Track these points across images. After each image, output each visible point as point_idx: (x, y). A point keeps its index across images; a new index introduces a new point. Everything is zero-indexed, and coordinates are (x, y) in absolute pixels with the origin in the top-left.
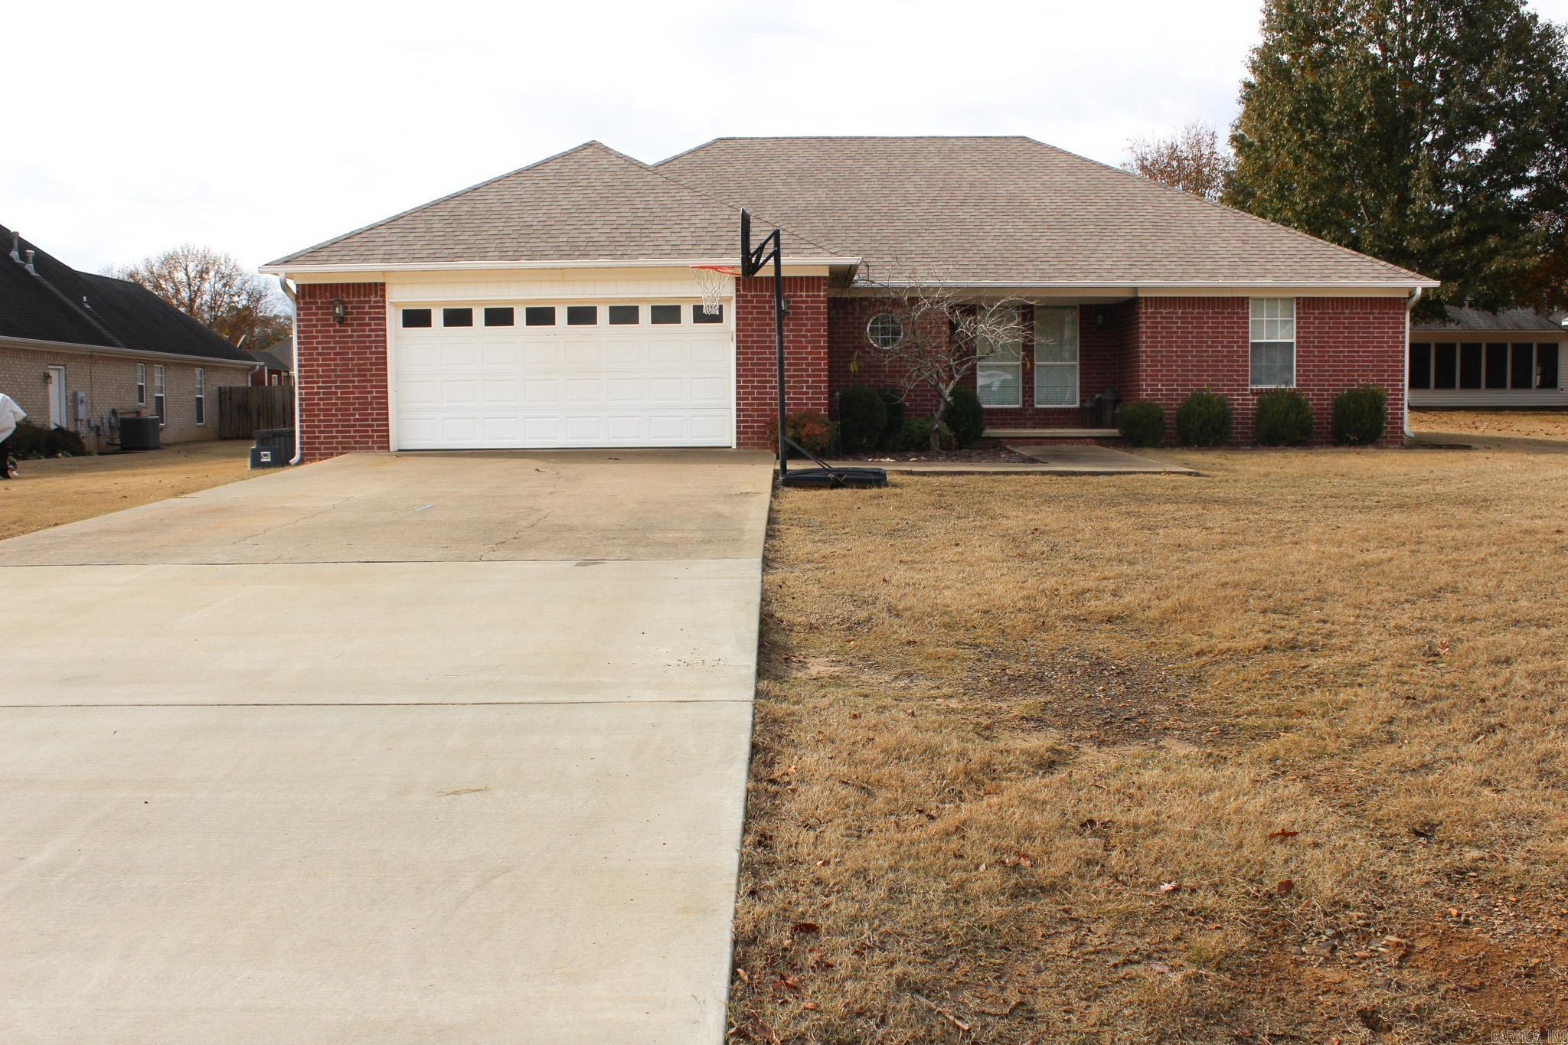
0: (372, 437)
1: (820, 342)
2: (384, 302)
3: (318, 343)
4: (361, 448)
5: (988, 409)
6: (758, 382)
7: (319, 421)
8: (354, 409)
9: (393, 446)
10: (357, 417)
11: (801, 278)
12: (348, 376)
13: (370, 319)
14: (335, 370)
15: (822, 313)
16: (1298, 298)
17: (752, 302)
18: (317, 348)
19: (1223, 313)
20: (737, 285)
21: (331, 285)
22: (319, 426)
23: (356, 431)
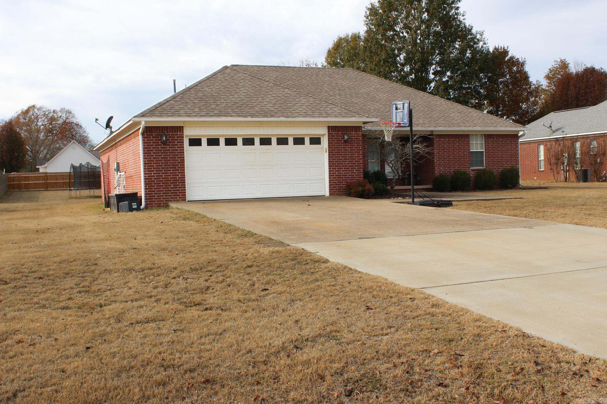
0: (179, 195)
1: (360, 152)
2: (183, 135)
3: (153, 153)
4: (174, 201)
6: (338, 168)
7: (155, 189)
8: (171, 183)
9: (188, 198)
10: (172, 186)
11: (353, 126)
12: (168, 168)
13: (178, 142)
14: (162, 166)
15: (360, 141)
16: (485, 135)
17: (334, 136)
18: (153, 156)
20: (328, 129)
21: (159, 127)
22: (155, 191)
23: (171, 193)
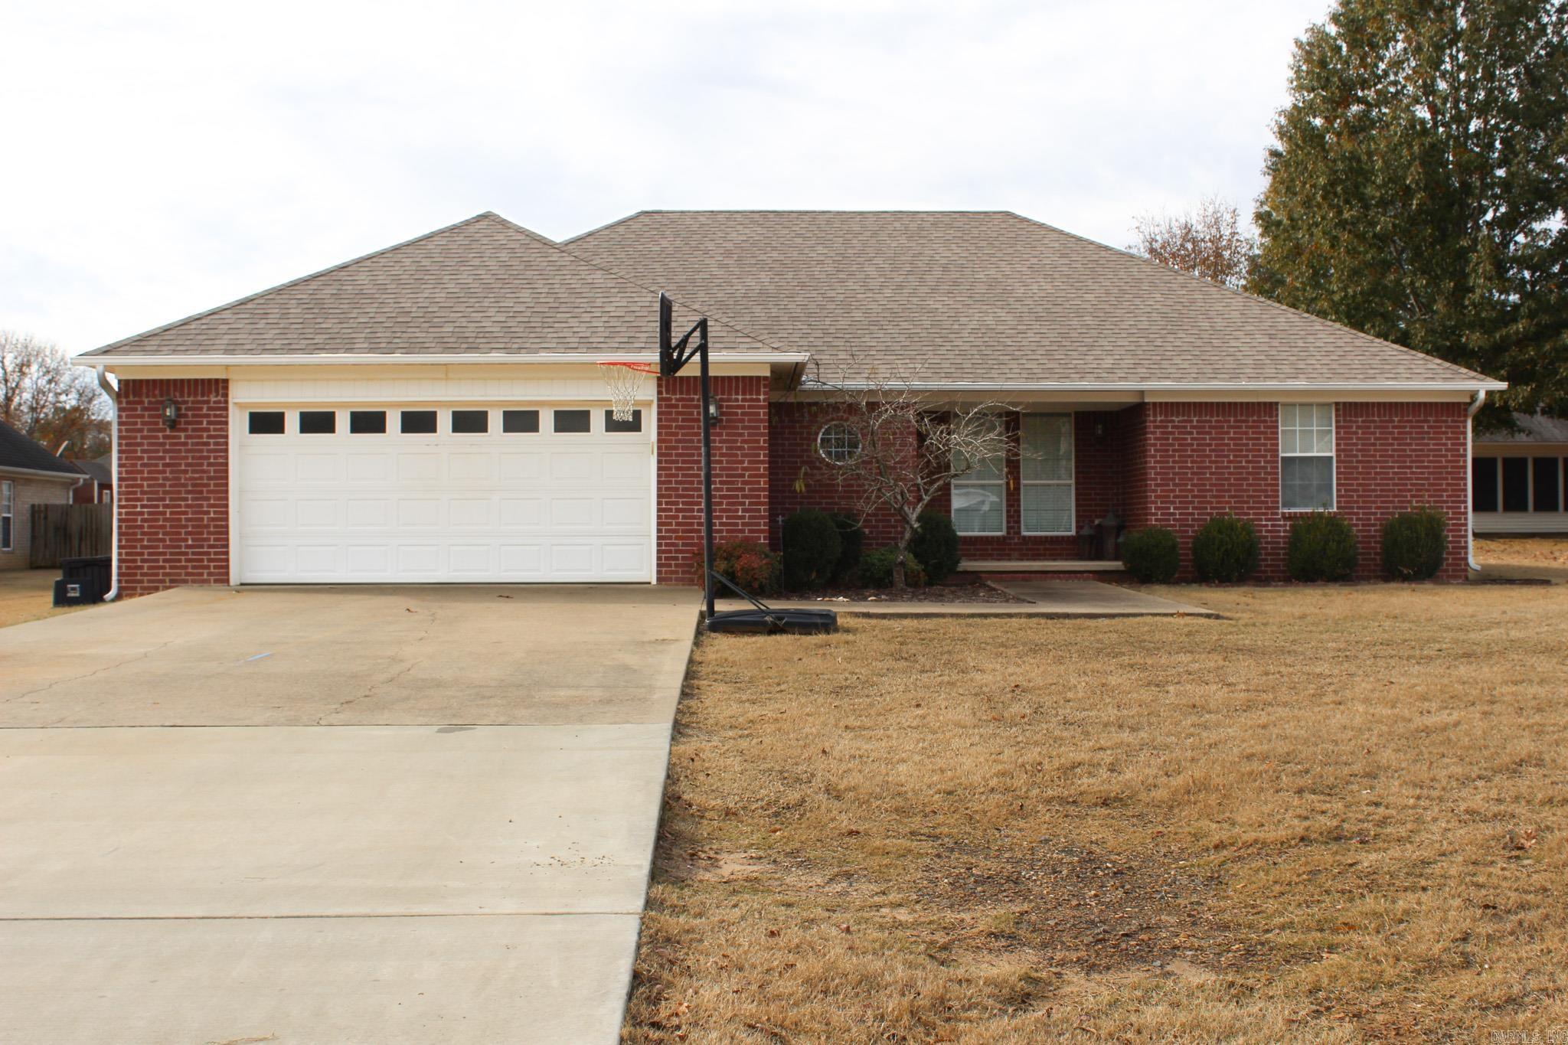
0: (208, 567)
1: (758, 455)
2: (226, 402)
3: (143, 451)
4: (194, 581)
5: (965, 538)
6: (684, 503)
7: (143, 547)
8: (188, 533)
9: (234, 578)
10: (190, 542)
11: (737, 378)
12: (179, 492)
13: (209, 423)
14: (164, 485)
15: (762, 421)
16: (1337, 404)
17: (676, 406)
18: (142, 458)
19: (1247, 421)
20: (659, 386)
21: (161, 381)
22: (142, 554)
23: (188, 560)
